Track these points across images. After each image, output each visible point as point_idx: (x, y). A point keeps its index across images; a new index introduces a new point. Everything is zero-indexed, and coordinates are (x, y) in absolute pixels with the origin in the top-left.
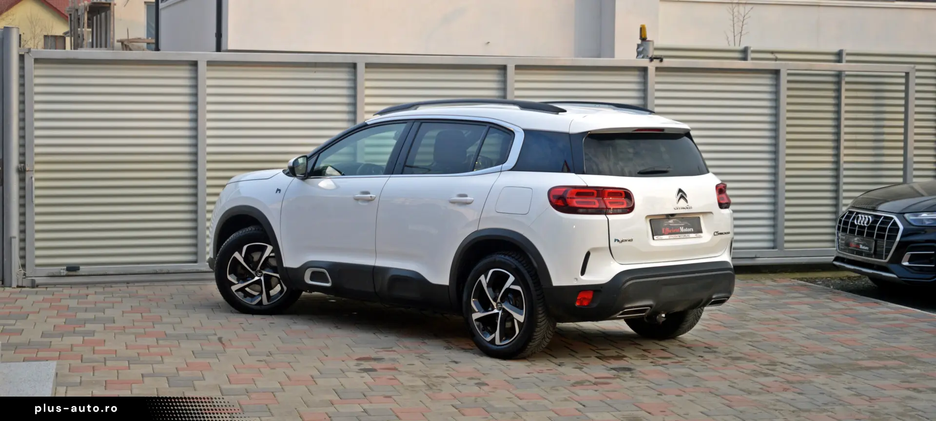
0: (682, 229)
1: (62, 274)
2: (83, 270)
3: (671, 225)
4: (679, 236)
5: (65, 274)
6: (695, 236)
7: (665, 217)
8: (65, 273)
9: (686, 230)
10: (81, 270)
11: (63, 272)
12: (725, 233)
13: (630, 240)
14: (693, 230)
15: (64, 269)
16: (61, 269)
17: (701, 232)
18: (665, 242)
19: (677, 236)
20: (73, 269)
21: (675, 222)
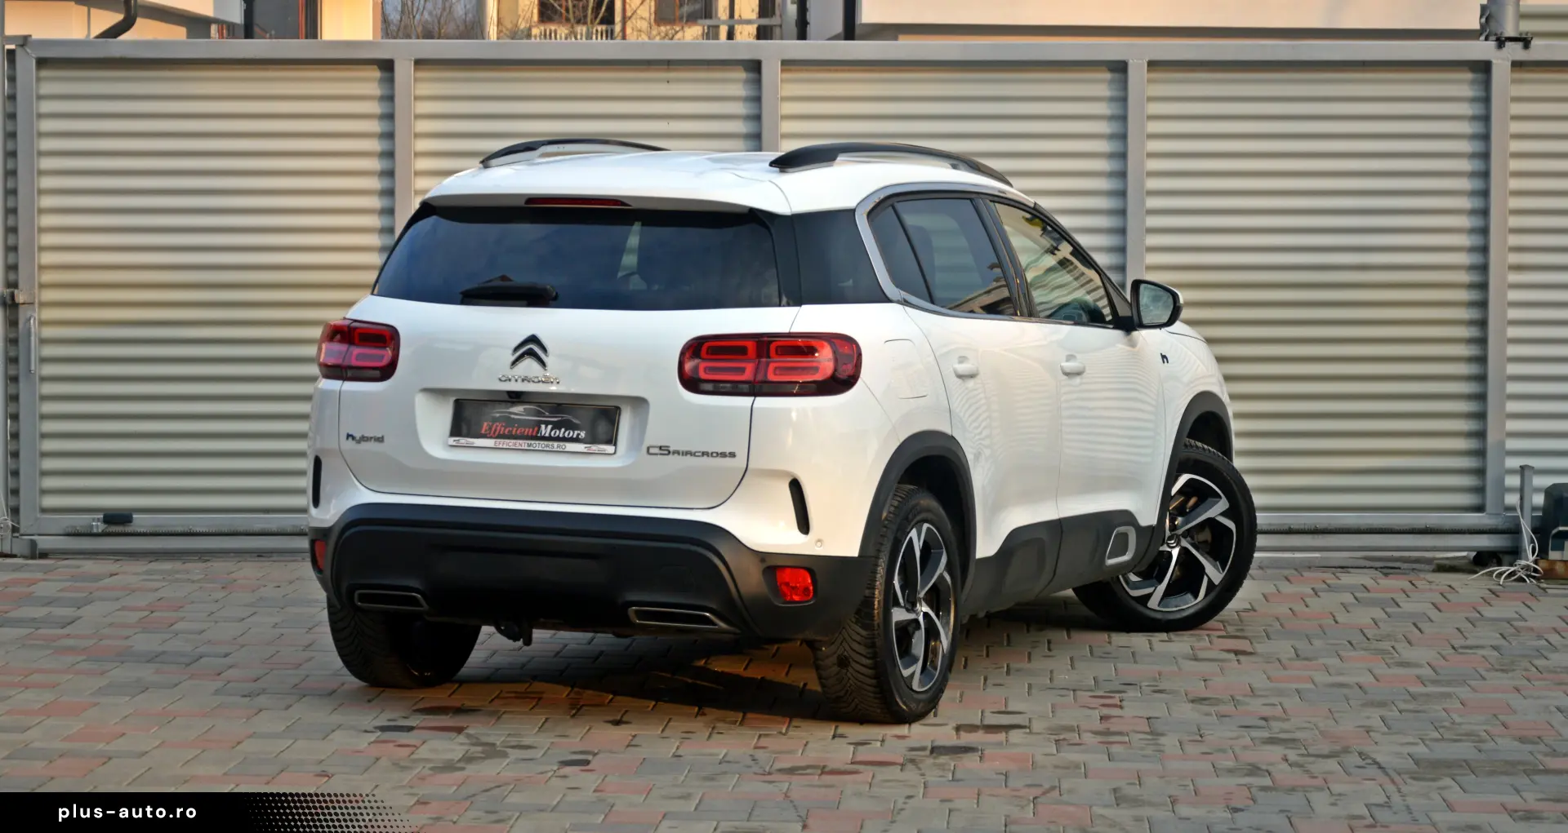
0: (545, 430)
1: (95, 531)
2: (140, 522)
3: (513, 416)
4: (529, 445)
5: (100, 531)
6: (585, 450)
7: (506, 398)
8: (100, 527)
9: (561, 433)
10: (134, 522)
11: (97, 526)
12: (704, 454)
13: (380, 440)
14: (583, 434)
15: (98, 520)
16: (94, 520)
17: (612, 440)
18: (484, 453)
19: (524, 444)
20: (117, 520)
21: (527, 412)
